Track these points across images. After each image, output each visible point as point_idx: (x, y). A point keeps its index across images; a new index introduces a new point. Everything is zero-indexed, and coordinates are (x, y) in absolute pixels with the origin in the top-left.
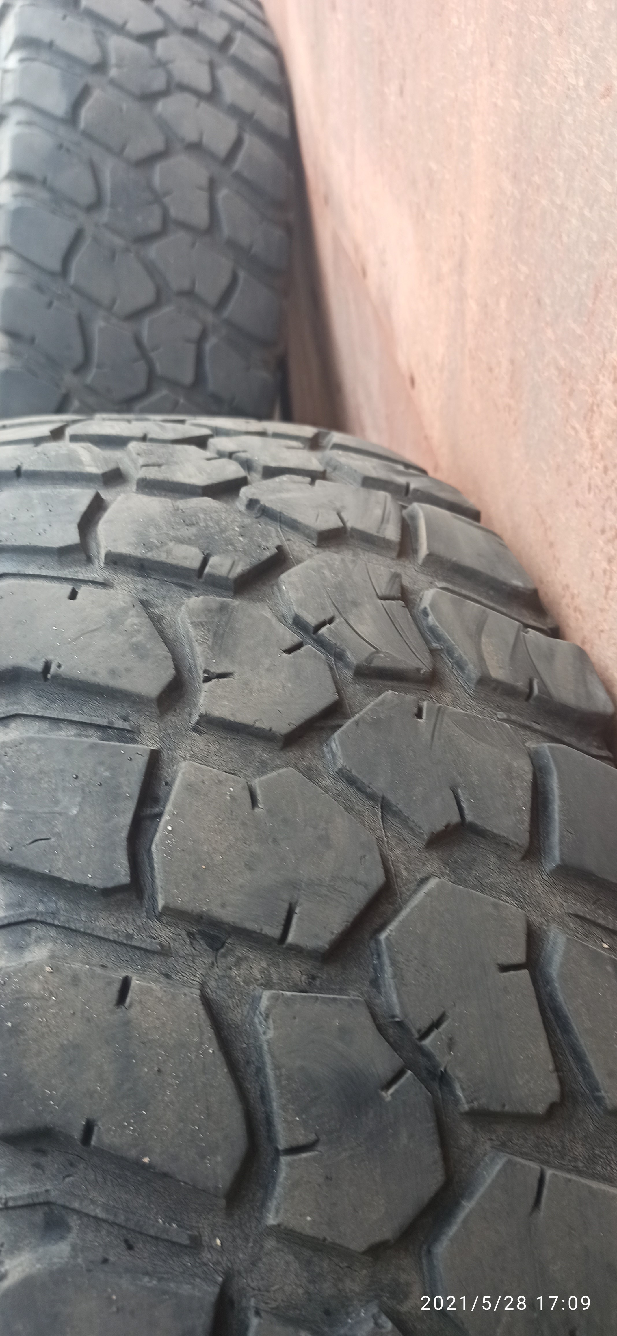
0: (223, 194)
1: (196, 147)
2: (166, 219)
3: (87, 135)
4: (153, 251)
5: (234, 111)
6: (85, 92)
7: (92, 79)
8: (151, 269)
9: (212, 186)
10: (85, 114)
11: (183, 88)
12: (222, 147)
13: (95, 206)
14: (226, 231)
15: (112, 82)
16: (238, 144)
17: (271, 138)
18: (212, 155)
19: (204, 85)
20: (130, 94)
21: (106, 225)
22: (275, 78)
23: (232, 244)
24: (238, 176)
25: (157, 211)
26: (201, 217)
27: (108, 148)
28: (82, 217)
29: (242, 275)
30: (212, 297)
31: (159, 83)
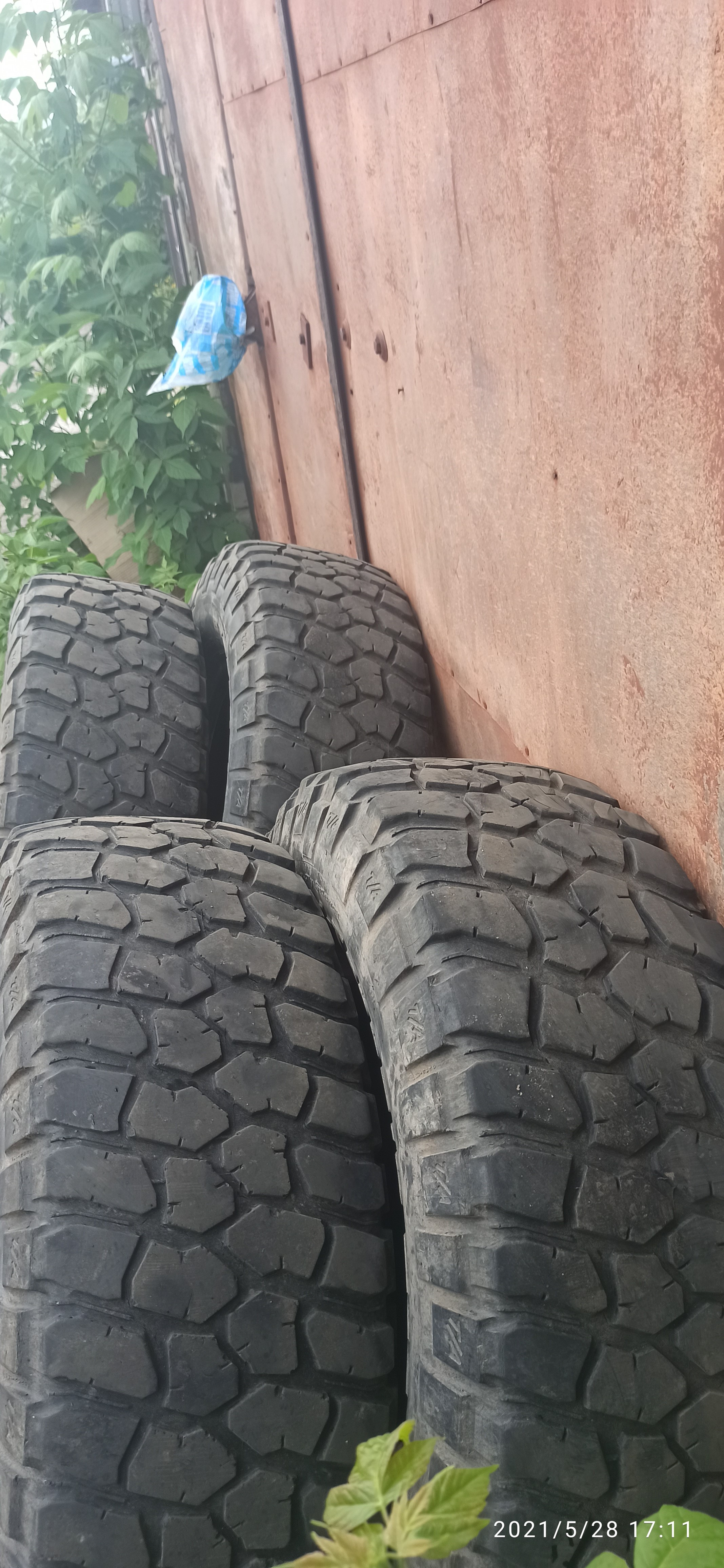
0: (389, 677)
1: (370, 653)
2: (358, 693)
3: (308, 651)
4: (352, 711)
5: (389, 632)
6: (305, 630)
7: (307, 622)
8: (352, 721)
9: (382, 673)
10: (306, 640)
11: (359, 622)
12: (386, 653)
13: (317, 688)
14: (394, 697)
15: (319, 622)
16: (394, 649)
17: (413, 645)
18: (381, 657)
19: (372, 620)
20: (330, 628)
21: (323, 698)
22: (409, 613)
23: (397, 705)
24: (396, 666)
25: (353, 689)
26: (378, 690)
27: (321, 658)
28: (309, 695)
29: (405, 721)
30: (389, 735)
31: (345, 621)
